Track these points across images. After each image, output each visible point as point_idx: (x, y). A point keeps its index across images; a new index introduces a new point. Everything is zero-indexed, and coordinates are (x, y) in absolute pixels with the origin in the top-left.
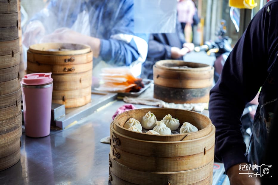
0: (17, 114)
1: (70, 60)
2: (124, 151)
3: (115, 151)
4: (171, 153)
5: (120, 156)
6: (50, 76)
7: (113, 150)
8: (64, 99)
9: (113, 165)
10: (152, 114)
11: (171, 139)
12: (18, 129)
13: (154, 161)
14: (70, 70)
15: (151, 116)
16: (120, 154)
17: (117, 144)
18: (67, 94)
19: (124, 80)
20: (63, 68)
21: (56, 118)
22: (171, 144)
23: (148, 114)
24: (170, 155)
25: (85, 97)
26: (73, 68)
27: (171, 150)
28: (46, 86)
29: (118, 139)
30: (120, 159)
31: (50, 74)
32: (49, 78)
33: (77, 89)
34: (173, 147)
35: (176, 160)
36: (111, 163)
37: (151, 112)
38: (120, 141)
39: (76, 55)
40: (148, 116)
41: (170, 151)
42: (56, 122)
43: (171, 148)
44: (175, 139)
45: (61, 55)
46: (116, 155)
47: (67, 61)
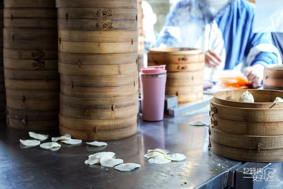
0: (134, 93)
1: (183, 59)
2: (221, 118)
3: (213, 119)
4: (261, 118)
5: (217, 123)
6: (164, 68)
7: (212, 119)
8: (177, 94)
9: (212, 132)
10: (249, 93)
11: (261, 106)
12: (135, 106)
13: (245, 126)
14: (183, 68)
15: (248, 94)
16: (217, 122)
17: (215, 113)
18: (180, 90)
19: (235, 81)
20: (177, 66)
21: (169, 107)
22: (261, 110)
23: (246, 93)
24: (259, 120)
25: (197, 94)
26: (186, 67)
27: (261, 115)
28: (160, 76)
29: (215, 108)
30: (216, 126)
31: (164, 66)
32: (163, 69)
33: (189, 86)
34: (262, 113)
35: (265, 125)
36: (210, 131)
37: (248, 92)
38: (217, 109)
39: (189, 55)
40: (245, 94)
41: (259, 116)
42: (169, 111)
43: (261, 114)
44: (264, 106)
45: (175, 55)
46: (214, 123)
47: (181, 60)
